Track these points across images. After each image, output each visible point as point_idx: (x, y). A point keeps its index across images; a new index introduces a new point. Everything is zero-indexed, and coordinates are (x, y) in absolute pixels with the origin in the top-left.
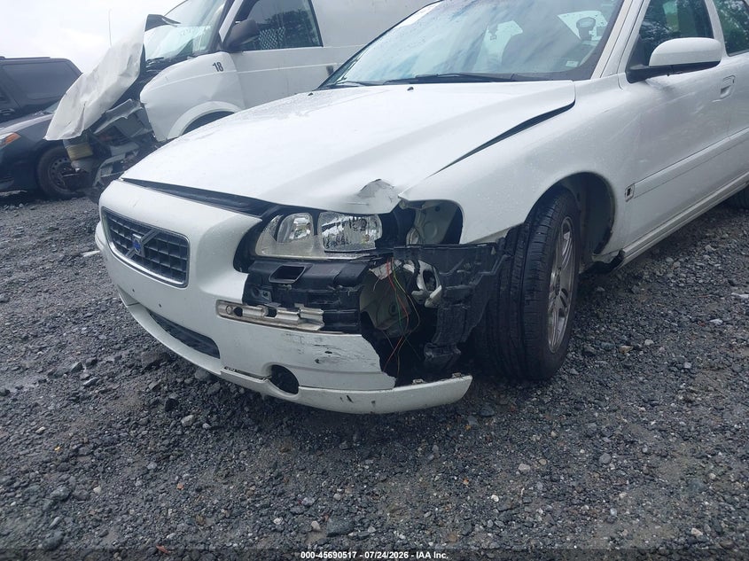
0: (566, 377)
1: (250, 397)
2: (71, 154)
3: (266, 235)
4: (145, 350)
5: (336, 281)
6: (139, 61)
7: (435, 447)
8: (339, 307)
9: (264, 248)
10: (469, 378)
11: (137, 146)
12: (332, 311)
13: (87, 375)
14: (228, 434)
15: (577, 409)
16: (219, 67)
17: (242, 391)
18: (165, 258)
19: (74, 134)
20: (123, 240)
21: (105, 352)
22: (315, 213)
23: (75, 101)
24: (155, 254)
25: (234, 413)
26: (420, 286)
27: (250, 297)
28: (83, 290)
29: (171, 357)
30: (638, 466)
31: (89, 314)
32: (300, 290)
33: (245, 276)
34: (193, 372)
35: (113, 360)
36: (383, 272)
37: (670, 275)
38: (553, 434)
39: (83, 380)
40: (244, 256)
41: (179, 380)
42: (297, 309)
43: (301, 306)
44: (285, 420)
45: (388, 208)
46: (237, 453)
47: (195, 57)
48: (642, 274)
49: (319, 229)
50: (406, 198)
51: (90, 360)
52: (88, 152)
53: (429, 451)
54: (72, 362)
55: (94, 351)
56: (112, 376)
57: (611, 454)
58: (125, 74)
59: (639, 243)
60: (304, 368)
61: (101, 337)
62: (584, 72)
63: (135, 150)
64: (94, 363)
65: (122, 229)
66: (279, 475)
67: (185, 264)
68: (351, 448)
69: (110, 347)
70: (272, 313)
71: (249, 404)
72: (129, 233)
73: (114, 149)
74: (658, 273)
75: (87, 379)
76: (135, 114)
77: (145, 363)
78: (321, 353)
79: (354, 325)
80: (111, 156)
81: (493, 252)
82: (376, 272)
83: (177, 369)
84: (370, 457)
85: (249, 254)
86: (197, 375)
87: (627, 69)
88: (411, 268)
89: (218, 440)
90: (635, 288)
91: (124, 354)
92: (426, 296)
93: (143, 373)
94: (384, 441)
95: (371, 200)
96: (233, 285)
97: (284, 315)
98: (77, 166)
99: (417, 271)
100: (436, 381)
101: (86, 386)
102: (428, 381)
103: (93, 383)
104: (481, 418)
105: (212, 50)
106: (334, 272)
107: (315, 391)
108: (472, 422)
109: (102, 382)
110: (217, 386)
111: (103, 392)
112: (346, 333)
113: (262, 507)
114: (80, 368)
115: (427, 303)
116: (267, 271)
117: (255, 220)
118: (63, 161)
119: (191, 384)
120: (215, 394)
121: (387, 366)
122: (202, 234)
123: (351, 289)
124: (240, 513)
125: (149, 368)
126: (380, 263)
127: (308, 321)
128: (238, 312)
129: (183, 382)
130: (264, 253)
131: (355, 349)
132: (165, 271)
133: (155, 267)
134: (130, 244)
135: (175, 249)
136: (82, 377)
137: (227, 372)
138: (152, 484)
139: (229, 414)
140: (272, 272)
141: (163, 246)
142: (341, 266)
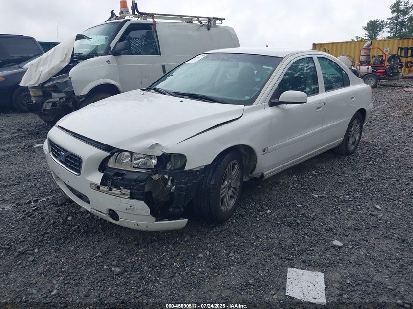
0: (230, 223)
1: (102, 221)
2: (32, 93)
3: (112, 159)
4: (60, 196)
5: (136, 180)
6: (70, 56)
7: (170, 246)
8: (136, 190)
9: (111, 164)
10: (187, 220)
11: (65, 95)
12: (134, 191)
13: (33, 206)
14: (91, 235)
15: (229, 236)
16: (108, 62)
17: (99, 218)
18: (72, 163)
19: (34, 84)
20: (56, 153)
21: (41, 196)
22: (132, 153)
23: (37, 69)
24: (69, 161)
25: (95, 226)
26: (169, 184)
27: (103, 183)
28: (33, 165)
29: (71, 201)
30: (242, 258)
31: (36, 177)
32: (122, 182)
33: (102, 175)
34: (80, 208)
35: (45, 199)
36: (156, 177)
37: (291, 184)
38: (216, 244)
39: (32, 207)
40: (103, 167)
41: (74, 211)
42: (120, 189)
43: (122, 188)
44: (115, 231)
45: (160, 154)
46: (93, 243)
47: (98, 56)
48: (279, 182)
49: (133, 160)
50: (165, 152)
51: (35, 199)
52: (40, 93)
53: (168, 247)
54: (27, 199)
55: (37, 195)
56: (45, 207)
57: (234, 253)
58: (63, 61)
59: (272, 170)
60: (121, 212)
61: (40, 189)
62: (250, 102)
63: (64, 97)
64: (37, 200)
65: (56, 149)
66: (109, 251)
67: (80, 167)
68: (138, 244)
69: (44, 194)
70: (111, 190)
71: (101, 224)
72: (58, 150)
73: (54, 95)
74: (286, 182)
75: (34, 207)
76: (66, 81)
77: (59, 203)
78: (128, 206)
79: (142, 197)
80: (52, 98)
81: (198, 173)
82: (154, 177)
83: (73, 206)
84: (144, 248)
85: (105, 166)
86: (81, 210)
87: (270, 101)
88: (166, 177)
89: (87, 237)
90: (274, 188)
91: (50, 197)
92: (171, 188)
93: (58, 207)
94: (151, 242)
95: (154, 150)
96: (97, 177)
97: (115, 191)
98: (34, 100)
99: (169, 178)
100: (173, 220)
101: (33, 211)
102: (169, 220)
103: (36, 209)
104: (191, 236)
105: (106, 54)
106: (136, 176)
107: (124, 220)
108: (188, 237)
109: (40, 209)
110: (89, 215)
111: (40, 214)
112: (138, 200)
113: (100, 263)
114: (30, 202)
115: (171, 191)
116: (111, 174)
117: (108, 154)
118: (26, 93)
119: (79, 213)
120: (88, 218)
121: (152, 213)
122: (87, 157)
123: (142, 183)
124: (91, 264)
125: (61, 205)
126: (155, 174)
127: (124, 194)
128: (98, 188)
129: (75, 212)
130: (111, 166)
131: (141, 206)
132: (72, 168)
133: (68, 166)
134: (59, 155)
135: (76, 161)
136: (31, 206)
137: (92, 210)
138: (58, 252)
139: (93, 227)
140: (112, 174)
141: (72, 158)
142: (139, 175)
